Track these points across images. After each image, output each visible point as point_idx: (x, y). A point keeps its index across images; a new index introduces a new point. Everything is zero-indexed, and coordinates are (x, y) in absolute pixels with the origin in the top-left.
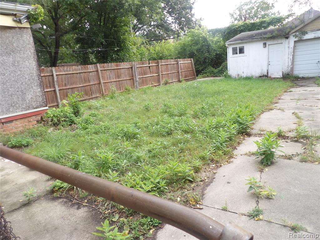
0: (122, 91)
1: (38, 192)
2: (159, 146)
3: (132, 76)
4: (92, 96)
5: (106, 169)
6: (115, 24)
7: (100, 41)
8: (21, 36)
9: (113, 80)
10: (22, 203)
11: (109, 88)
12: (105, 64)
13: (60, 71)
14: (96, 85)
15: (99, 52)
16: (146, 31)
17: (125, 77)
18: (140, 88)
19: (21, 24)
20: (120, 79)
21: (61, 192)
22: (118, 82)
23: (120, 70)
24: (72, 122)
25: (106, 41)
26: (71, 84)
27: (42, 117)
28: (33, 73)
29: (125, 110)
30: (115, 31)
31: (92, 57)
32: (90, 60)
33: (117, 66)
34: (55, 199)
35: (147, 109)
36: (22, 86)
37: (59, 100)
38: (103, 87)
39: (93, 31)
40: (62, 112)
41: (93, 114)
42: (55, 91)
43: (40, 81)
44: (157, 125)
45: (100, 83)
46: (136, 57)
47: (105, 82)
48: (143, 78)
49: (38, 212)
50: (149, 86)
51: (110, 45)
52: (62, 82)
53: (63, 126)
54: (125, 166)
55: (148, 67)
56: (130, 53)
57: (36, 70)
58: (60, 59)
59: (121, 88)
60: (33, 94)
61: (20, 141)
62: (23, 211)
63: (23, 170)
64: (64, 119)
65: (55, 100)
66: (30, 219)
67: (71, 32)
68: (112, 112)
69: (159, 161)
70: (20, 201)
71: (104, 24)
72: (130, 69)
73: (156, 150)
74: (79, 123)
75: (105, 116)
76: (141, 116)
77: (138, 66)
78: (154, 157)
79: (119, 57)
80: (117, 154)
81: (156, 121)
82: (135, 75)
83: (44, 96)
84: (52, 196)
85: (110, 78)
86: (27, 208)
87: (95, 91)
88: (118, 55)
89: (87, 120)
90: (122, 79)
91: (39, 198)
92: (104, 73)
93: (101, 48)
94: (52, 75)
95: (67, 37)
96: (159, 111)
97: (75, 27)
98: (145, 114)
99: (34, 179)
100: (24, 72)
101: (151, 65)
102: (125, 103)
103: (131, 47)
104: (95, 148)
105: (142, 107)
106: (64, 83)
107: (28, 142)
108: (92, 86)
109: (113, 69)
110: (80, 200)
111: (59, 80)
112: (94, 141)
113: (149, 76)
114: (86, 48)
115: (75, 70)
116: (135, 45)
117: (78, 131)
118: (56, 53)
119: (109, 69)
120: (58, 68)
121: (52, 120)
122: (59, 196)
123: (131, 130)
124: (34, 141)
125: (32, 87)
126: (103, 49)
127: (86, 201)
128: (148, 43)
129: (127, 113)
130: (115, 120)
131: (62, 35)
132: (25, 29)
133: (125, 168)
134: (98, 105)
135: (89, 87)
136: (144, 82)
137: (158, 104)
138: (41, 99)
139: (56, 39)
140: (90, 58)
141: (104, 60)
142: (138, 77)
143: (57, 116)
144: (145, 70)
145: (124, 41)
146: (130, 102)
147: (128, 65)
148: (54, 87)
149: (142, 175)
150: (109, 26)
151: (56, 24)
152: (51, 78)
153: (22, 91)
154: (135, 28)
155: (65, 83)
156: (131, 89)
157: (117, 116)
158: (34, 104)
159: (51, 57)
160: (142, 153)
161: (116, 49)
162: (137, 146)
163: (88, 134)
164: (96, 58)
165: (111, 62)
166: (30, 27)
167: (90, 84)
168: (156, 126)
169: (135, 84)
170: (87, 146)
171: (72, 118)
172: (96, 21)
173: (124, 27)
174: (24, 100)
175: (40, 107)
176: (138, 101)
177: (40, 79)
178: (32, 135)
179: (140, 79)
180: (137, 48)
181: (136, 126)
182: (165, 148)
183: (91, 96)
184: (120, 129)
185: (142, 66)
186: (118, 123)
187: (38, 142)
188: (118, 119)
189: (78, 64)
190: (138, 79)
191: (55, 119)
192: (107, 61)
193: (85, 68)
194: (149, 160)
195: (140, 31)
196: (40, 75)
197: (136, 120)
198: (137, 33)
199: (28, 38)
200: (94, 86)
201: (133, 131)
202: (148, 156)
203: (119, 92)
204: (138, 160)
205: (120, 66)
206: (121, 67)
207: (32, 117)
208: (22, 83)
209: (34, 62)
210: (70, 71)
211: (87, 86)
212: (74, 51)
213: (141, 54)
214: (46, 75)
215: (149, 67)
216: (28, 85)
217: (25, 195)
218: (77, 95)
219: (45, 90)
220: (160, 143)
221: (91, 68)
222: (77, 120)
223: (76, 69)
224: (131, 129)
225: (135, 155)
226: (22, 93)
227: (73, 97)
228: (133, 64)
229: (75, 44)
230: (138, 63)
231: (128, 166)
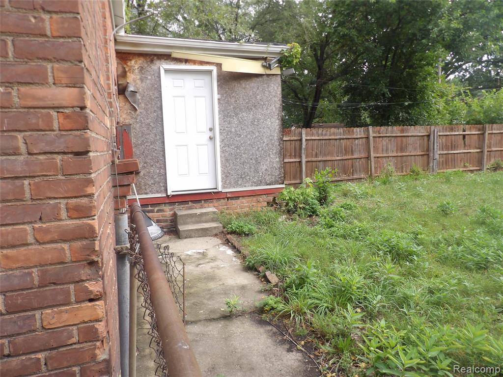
0: (404, 173)
1: (244, 304)
2: (454, 286)
3: (428, 150)
4: (353, 176)
5: (345, 301)
6: (410, 63)
7: (381, 90)
8: (268, 86)
9: (390, 155)
10: (222, 313)
11: (383, 166)
12: (382, 127)
13: (313, 135)
14: (362, 160)
15: (377, 108)
16: (470, 73)
17: (414, 150)
18: (439, 171)
19: (271, 70)
20: (404, 154)
21: (273, 315)
22: (399, 158)
23: (406, 138)
24: (313, 213)
25: (390, 91)
26: (325, 155)
27: (275, 198)
28: (274, 136)
29: (402, 206)
30: (409, 74)
31: (365, 116)
32: (360, 120)
33: (402, 131)
34: (262, 323)
35: (445, 212)
36: (257, 153)
37: (304, 177)
38: (373, 163)
39: (373, 75)
40: (302, 194)
41: (348, 205)
42: (300, 162)
43: (281, 147)
44: (458, 244)
45: (368, 158)
46: (441, 118)
47: (378, 155)
48: (447, 155)
49: (237, 333)
50: (459, 171)
51: (397, 96)
52: (312, 151)
53: (299, 216)
54: (378, 305)
55: (462, 136)
56: (431, 110)
57: (278, 132)
58: (318, 117)
59: (404, 169)
60: (268, 165)
61: (242, 227)
62: (221, 324)
63: (236, 268)
64: (304, 205)
65: (298, 175)
66: (226, 340)
67: (339, 78)
68: (379, 207)
69: (447, 315)
70: (222, 309)
71: (391, 64)
72: (426, 138)
73: (445, 293)
74: (323, 216)
75: (366, 211)
76: (430, 223)
77: (441, 134)
78: (438, 304)
79: (410, 116)
80: (368, 281)
81: (457, 236)
82: (434, 149)
83: (283, 170)
84: (259, 317)
85: (387, 150)
86: (227, 322)
87: (360, 169)
88: (409, 114)
89: (336, 213)
90: (407, 154)
91: (243, 314)
92: (379, 141)
93: (381, 102)
94: (301, 140)
95: (332, 85)
96: (469, 219)
97: (345, 70)
98: (438, 221)
99: (245, 284)
100: (263, 133)
101: (469, 133)
102: (406, 194)
103: (434, 100)
104: (337, 261)
105: (435, 207)
106: (314, 153)
107: (250, 229)
108: (355, 160)
109: (394, 137)
110: (295, 338)
111: (308, 147)
112: (338, 249)
113: (461, 151)
114: (357, 101)
115: (334, 134)
116: (442, 97)
117: (318, 227)
118: (314, 108)
119: (388, 135)
120: (311, 130)
121: (287, 204)
122: (268, 320)
123: (403, 244)
124: (257, 230)
125: (269, 155)
126: (384, 104)
127: (303, 343)
128: (469, 93)
129: (404, 212)
130: (380, 221)
131: (325, 83)
132: (274, 76)
133: (377, 309)
134: (359, 192)
135: (350, 161)
136: (448, 161)
137: (469, 206)
138: (277, 173)
139: (317, 88)
140: (361, 116)
141: (383, 121)
142: (439, 152)
143: (294, 200)
144: (453, 141)
145: (422, 91)
146: (414, 195)
147: (422, 131)
148: (300, 157)
149: (406, 331)
150: (400, 67)
151: (320, 67)
152: (298, 143)
153: (256, 159)
154: (448, 68)
155: (316, 152)
156: (421, 172)
157: (385, 215)
158: (268, 179)
159: (306, 113)
160: (415, 290)
161: (407, 104)
162: (410, 274)
163: (332, 236)
164: (371, 116)
165: (393, 124)
166: (280, 73)
167: (353, 157)
168: (455, 246)
169: (431, 165)
170: (325, 254)
171: (314, 206)
172: (379, 60)
173: (426, 68)
174: (256, 170)
175: (275, 184)
176: (431, 194)
177: (281, 145)
178: (257, 220)
179: (441, 156)
180: (447, 103)
181: (416, 238)
182: (465, 293)
183: (351, 175)
184: (385, 239)
185: (449, 133)
186: (385, 227)
187: (262, 233)
188: (386, 220)
189: (342, 125)
190: (437, 156)
191: (291, 204)
192: (388, 122)
193: (349, 132)
194: (425, 306)
195: (457, 73)
196: (281, 139)
197: (419, 227)
198: (451, 77)
199: (276, 89)
200: (358, 160)
201: (407, 247)
202: (426, 299)
203: (399, 174)
204: (405, 300)
205: (407, 131)
206: (410, 134)
207: (262, 196)
208: (259, 148)
209: (277, 121)
210: (326, 135)
211: (348, 159)
212: (338, 106)
213: (452, 113)
214: (292, 139)
215: (464, 136)
216: (265, 152)
217: (227, 304)
218: (329, 173)
219: (286, 160)
220: (456, 281)
221: (358, 132)
222: (322, 210)
223: (336, 133)
224: (405, 243)
225: (401, 291)
226: (256, 161)
227: (322, 175)
228: (432, 130)
229: (342, 96)
230: (441, 129)
231: (384, 307)
